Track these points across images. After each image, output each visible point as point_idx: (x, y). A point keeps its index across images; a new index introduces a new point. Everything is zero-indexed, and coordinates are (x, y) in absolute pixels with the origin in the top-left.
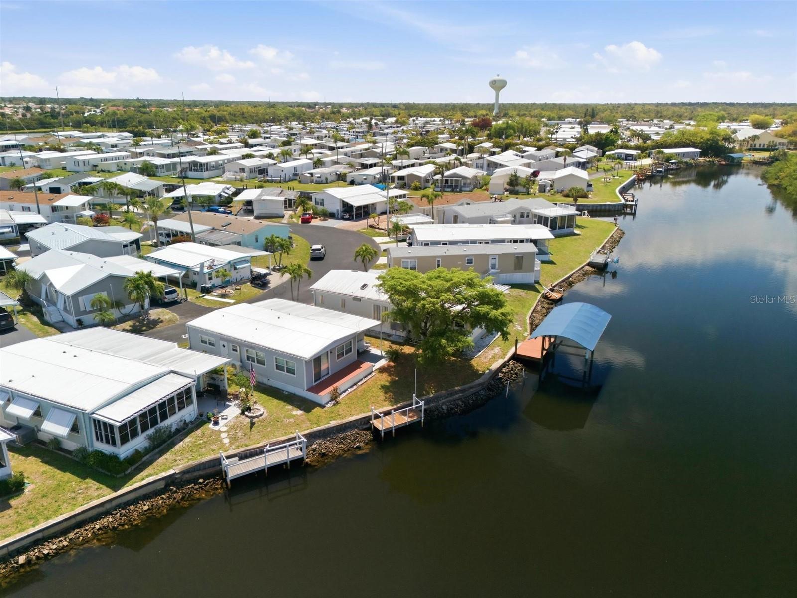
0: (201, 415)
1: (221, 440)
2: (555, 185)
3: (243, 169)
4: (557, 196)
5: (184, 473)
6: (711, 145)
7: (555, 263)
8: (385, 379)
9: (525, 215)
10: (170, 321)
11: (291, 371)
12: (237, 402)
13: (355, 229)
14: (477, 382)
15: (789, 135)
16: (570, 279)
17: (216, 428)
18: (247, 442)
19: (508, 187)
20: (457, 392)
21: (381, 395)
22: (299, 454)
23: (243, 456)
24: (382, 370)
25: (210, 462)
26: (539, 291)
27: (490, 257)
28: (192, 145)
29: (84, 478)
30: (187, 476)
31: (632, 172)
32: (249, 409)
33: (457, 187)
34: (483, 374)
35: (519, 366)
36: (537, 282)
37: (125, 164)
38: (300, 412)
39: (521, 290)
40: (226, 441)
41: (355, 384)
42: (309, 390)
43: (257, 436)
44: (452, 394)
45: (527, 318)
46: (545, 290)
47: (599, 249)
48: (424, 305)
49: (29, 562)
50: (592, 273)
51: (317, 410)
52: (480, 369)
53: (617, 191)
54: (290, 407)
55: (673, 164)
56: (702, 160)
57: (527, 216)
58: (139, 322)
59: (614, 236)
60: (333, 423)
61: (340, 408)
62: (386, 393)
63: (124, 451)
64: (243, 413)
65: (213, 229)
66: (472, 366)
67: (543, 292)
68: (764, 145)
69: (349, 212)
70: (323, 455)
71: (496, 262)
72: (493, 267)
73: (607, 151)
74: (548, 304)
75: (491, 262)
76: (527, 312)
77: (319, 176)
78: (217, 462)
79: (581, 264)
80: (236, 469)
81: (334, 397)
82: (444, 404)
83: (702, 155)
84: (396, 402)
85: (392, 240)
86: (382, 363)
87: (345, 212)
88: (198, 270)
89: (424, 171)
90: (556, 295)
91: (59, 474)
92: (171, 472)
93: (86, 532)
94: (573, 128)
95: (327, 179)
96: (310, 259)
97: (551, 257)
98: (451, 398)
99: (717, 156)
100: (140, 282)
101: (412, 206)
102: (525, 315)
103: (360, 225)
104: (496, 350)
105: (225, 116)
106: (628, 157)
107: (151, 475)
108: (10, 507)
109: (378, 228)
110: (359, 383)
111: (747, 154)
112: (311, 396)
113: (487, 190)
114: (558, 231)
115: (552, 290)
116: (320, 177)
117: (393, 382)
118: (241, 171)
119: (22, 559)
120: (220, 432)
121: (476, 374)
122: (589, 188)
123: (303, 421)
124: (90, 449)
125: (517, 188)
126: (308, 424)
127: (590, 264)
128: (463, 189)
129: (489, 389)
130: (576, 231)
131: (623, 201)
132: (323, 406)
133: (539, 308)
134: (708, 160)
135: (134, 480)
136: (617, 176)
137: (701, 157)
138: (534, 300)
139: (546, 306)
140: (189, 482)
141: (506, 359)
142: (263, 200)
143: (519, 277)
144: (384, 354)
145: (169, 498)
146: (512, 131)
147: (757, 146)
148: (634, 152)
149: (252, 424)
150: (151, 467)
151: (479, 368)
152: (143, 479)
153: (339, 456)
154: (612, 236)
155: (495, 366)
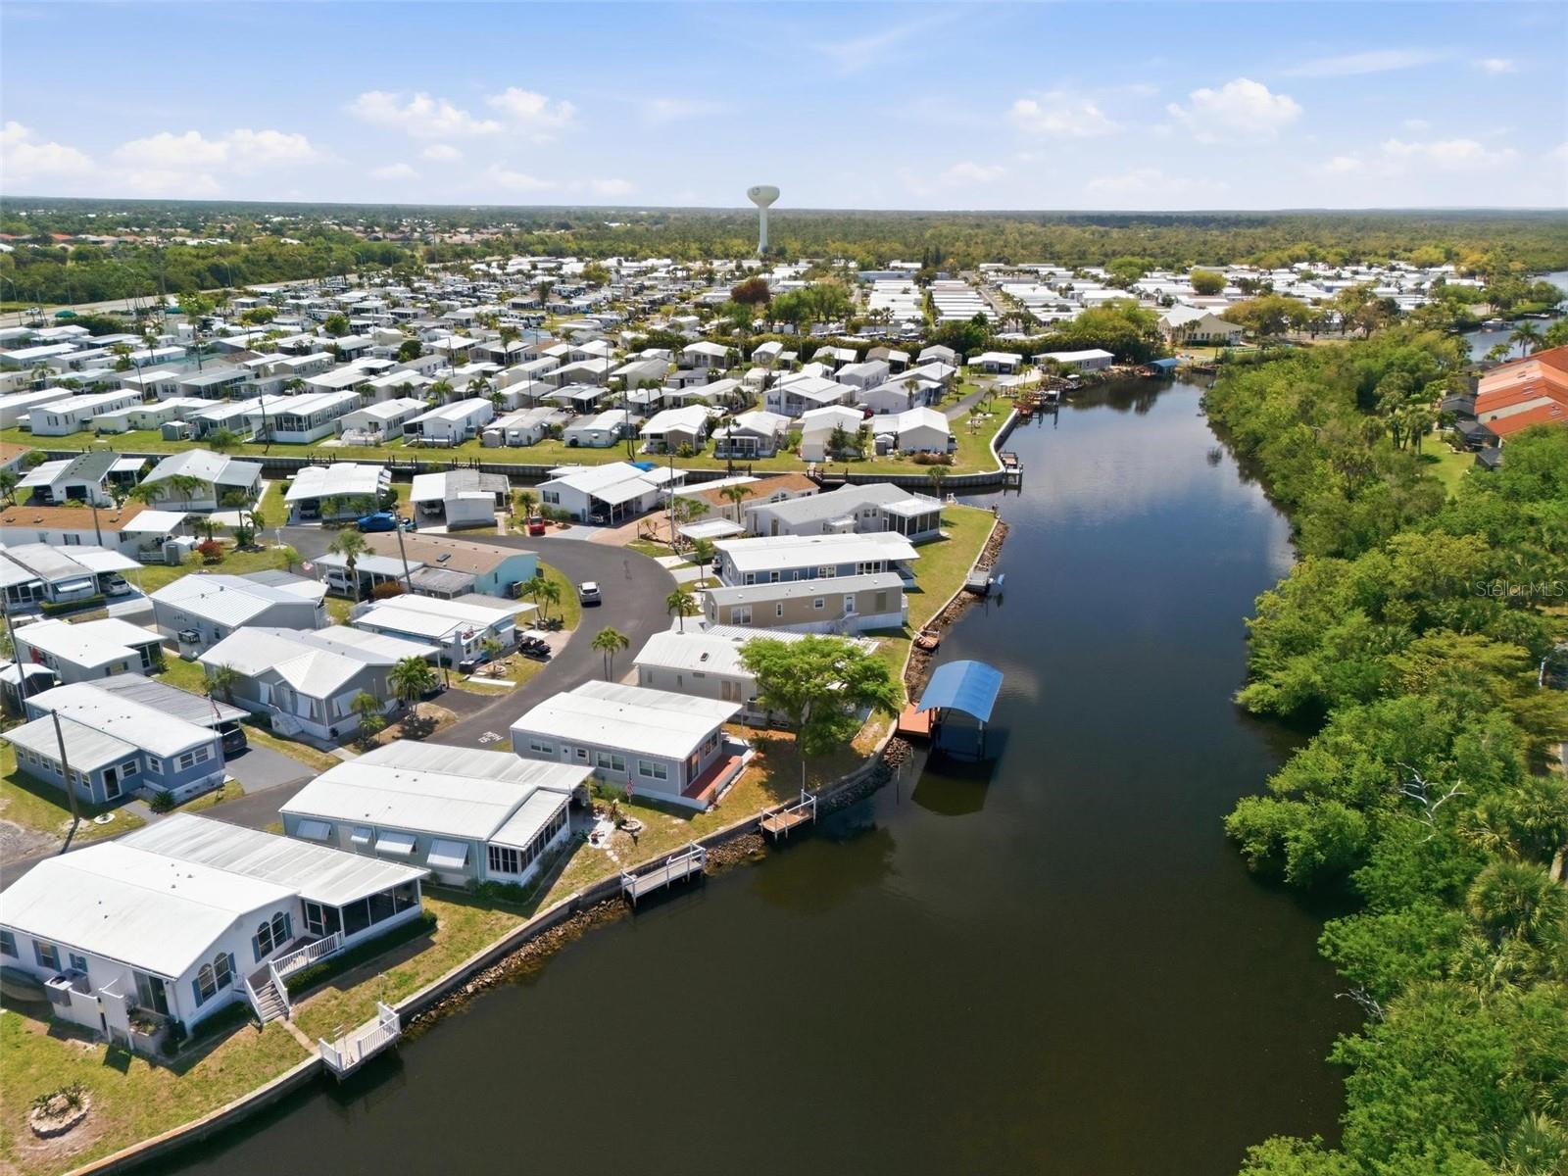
0: (574, 834)
1: (609, 859)
2: (901, 443)
3: (376, 424)
4: (905, 462)
5: (587, 895)
6: (1128, 344)
7: (921, 592)
8: (759, 774)
9: (871, 513)
10: (447, 720)
11: (660, 775)
12: (603, 816)
13: (621, 543)
14: (866, 767)
15: (1246, 319)
16: (945, 614)
17: (598, 846)
18: (638, 858)
19: (829, 448)
20: (844, 782)
21: (764, 795)
22: (695, 866)
23: (641, 873)
24: (752, 764)
25: (607, 882)
26: (909, 638)
27: (845, 597)
28: (237, 361)
29: (490, 910)
30: (590, 898)
31: (1010, 402)
32: (624, 822)
33: (750, 450)
34: (868, 758)
35: (904, 744)
36: (905, 624)
37: (143, 417)
38: (680, 821)
39: (886, 638)
40: (615, 859)
41: (729, 783)
42: (683, 794)
43: (646, 851)
44: (839, 786)
45: (902, 678)
46: (916, 635)
47: (975, 563)
48: (808, 688)
49: (476, 991)
50: (971, 600)
51: (697, 816)
52: (864, 752)
53: (992, 445)
54: (667, 816)
55: (1072, 380)
56: (1115, 368)
57: (874, 515)
58: (406, 723)
59: (995, 537)
60: (721, 830)
61: (724, 812)
62: (767, 791)
63: (523, 878)
64: (618, 827)
65: (425, 566)
66: (853, 750)
67: (915, 637)
68: (1208, 335)
69: (602, 513)
70: (719, 865)
71: (853, 602)
72: (849, 609)
73: (969, 356)
74: (923, 654)
75: (846, 602)
76: (900, 670)
77: (516, 433)
78: (617, 881)
79: (955, 589)
80: (641, 886)
81: (713, 800)
82: (832, 797)
83: (1115, 361)
84: (781, 800)
85: (685, 561)
86: (749, 755)
87: (595, 512)
88: (451, 640)
89: (690, 420)
90: (930, 641)
91: (461, 909)
92: (574, 896)
93: (514, 961)
94: (906, 291)
95: (529, 438)
96: (579, 604)
97: (916, 582)
98: (838, 790)
99: (1137, 362)
100: (412, 673)
101: (707, 506)
102: (899, 675)
103: (626, 535)
104: (876, 726)
105: (239, 268)
106: (1003, 369)
107: (553, 902)
108: (433, 944)
109: (657, 541)
110: (733, 782)
111: (1184, 352)
112: (688, 801)
113: (796, 452)
114: (918, 535)
115: (924, 634)
116: (517, 436)
117: (769, 777)
118: (373, 427)
119: (470, 988)
120: (604, 851)
121: (861, 760)
122: (952, 445)
123: (689, 831)
124: (482, 881)
125: (844, 450)
126: (694, 833)
127: (968, 588)
128: (761, 453)
129: (878, 776)
130: (943, 532)
131: (1002, 469)
132: (703, 813)
133: (913, 663)
134: (1124, 368)
135: (540, 906)
136: (990, 412)
137: (1113, 364)
138: (906, 651)
139: (921, 658)
140: (593, 905)
141: (889, 737)
142: (463, 500)
143: (881, 620)
144: (747, 743)
145: (579, 922)
146: (807, 310)
147: (1199, 338)
148: (1011, 359)
149: (636, 838)
150: (550, 893)
151: (862, 751)
152: (550, 905)
153: (737, 864)
154: (992, 537)
155: (879, 746)
